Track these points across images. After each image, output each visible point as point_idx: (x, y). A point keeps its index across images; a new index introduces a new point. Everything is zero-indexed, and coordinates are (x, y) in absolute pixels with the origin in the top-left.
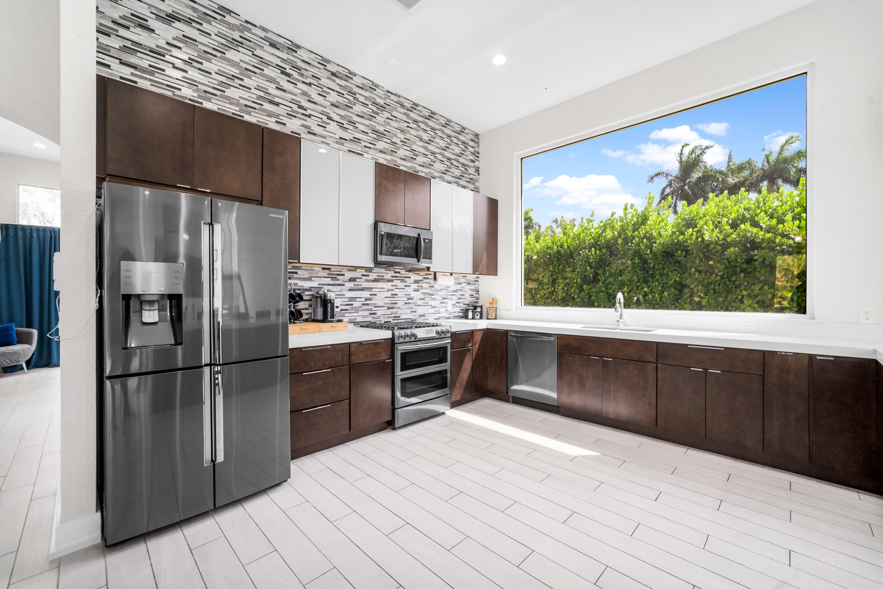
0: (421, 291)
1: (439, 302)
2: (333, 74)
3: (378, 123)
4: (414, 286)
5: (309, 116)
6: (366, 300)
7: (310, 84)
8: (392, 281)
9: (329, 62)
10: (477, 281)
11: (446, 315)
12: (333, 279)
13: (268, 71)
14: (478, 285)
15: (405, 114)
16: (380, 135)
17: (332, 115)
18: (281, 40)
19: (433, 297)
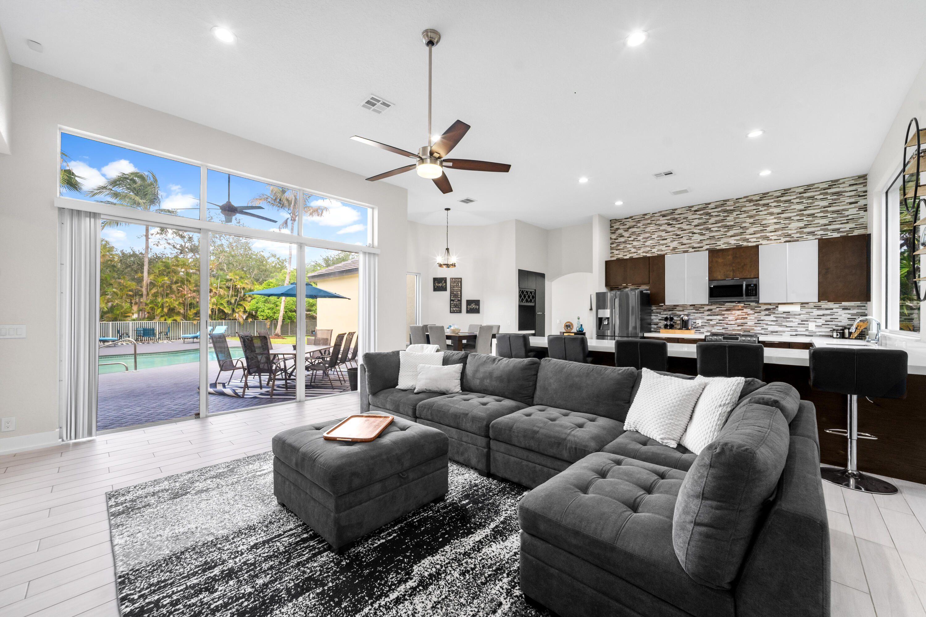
0: (772, 316)
1: (797, 323)
2: (695, 211)
3: (729, 222)
4: (767, 312)
5: (682, 237)
6: (720, 320)
7: (682, 223)
8: (743, 310)
9: (692, 207)
10: (865, 306)
11: (807, 333)
12: (696, 310)
13: (661, 228)
14: (866, 309)
15: (754, 205)
16: (729, 228)
17: (695, 231)
18: (668, 212)
19: (788, 320)
